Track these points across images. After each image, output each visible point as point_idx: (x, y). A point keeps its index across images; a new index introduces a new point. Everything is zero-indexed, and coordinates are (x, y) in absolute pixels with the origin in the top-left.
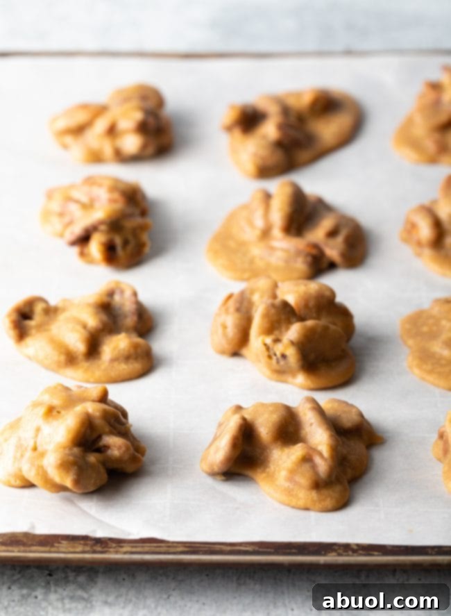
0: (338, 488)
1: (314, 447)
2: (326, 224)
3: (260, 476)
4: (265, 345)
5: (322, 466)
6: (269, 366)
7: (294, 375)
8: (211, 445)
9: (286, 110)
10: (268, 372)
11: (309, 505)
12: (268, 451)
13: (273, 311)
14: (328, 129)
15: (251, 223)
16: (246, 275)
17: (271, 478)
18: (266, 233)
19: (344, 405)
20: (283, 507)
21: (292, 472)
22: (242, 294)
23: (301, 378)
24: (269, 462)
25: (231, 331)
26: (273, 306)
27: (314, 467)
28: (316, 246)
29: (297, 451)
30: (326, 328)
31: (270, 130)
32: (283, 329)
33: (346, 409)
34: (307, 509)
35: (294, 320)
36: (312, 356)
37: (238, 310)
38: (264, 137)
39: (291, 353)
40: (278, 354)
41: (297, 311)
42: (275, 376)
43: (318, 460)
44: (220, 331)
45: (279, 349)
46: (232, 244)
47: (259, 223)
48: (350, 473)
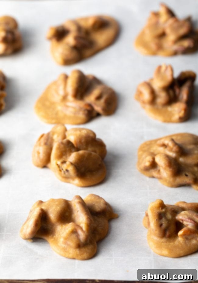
0: (91, 247)
1: (78, 224)
2: (96, 92)
3: (50, 240)
4: (57, 165)
5: (82, 235)
6: (61, 174)
7: (73, 179)
8: (25, 223)
9: (79, 28)
10: (60, 178)
11: (74, 257)
12: (55, 226)
13: (62, 146)
14: (101, 38)
15: (57, 92)
16: (54, 121)
17: (56, 241)
18: (65, 98)
19: (97, 198)
20: (61, 257)
21: (66, 239)
22: (48, 134)
23: (77, 181)
24: (55, 232)
25: (42, 155)
26: (62, 143)
27: (78, 236)
28: (90, 105)
29: (69, 227)
30: (90, 155)
31: (70, 40)
32: (68, 155)
33: (98, 200)
34: (74, 259)
35: (73, 150)
36: (83, 169)
37: (46, 144)
38: (67, 44)
39: (71, 169)
40: (64, 170)
41: (75, 146)
42: (64, 179)
43: (80, 232)
44: (36, 155)
45: (65, 167)
46: (48, 104)
47: (61, 93)
48: (98, 237)
